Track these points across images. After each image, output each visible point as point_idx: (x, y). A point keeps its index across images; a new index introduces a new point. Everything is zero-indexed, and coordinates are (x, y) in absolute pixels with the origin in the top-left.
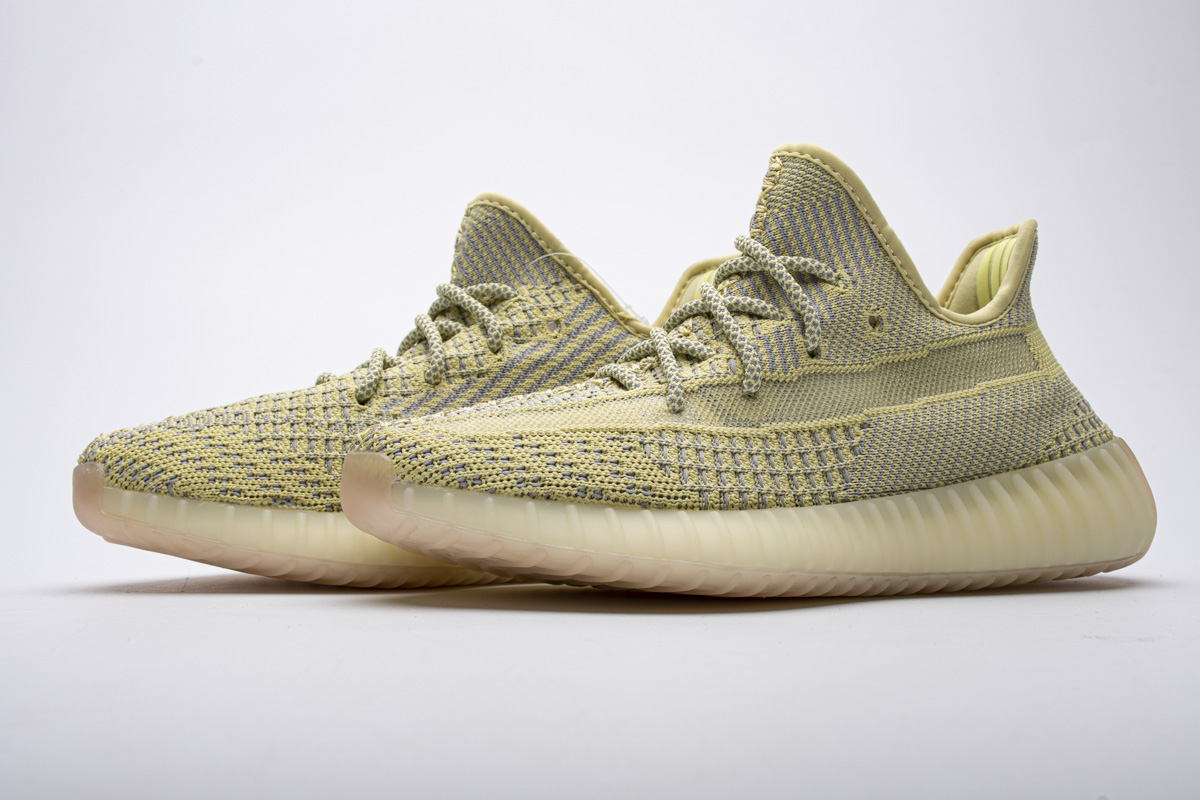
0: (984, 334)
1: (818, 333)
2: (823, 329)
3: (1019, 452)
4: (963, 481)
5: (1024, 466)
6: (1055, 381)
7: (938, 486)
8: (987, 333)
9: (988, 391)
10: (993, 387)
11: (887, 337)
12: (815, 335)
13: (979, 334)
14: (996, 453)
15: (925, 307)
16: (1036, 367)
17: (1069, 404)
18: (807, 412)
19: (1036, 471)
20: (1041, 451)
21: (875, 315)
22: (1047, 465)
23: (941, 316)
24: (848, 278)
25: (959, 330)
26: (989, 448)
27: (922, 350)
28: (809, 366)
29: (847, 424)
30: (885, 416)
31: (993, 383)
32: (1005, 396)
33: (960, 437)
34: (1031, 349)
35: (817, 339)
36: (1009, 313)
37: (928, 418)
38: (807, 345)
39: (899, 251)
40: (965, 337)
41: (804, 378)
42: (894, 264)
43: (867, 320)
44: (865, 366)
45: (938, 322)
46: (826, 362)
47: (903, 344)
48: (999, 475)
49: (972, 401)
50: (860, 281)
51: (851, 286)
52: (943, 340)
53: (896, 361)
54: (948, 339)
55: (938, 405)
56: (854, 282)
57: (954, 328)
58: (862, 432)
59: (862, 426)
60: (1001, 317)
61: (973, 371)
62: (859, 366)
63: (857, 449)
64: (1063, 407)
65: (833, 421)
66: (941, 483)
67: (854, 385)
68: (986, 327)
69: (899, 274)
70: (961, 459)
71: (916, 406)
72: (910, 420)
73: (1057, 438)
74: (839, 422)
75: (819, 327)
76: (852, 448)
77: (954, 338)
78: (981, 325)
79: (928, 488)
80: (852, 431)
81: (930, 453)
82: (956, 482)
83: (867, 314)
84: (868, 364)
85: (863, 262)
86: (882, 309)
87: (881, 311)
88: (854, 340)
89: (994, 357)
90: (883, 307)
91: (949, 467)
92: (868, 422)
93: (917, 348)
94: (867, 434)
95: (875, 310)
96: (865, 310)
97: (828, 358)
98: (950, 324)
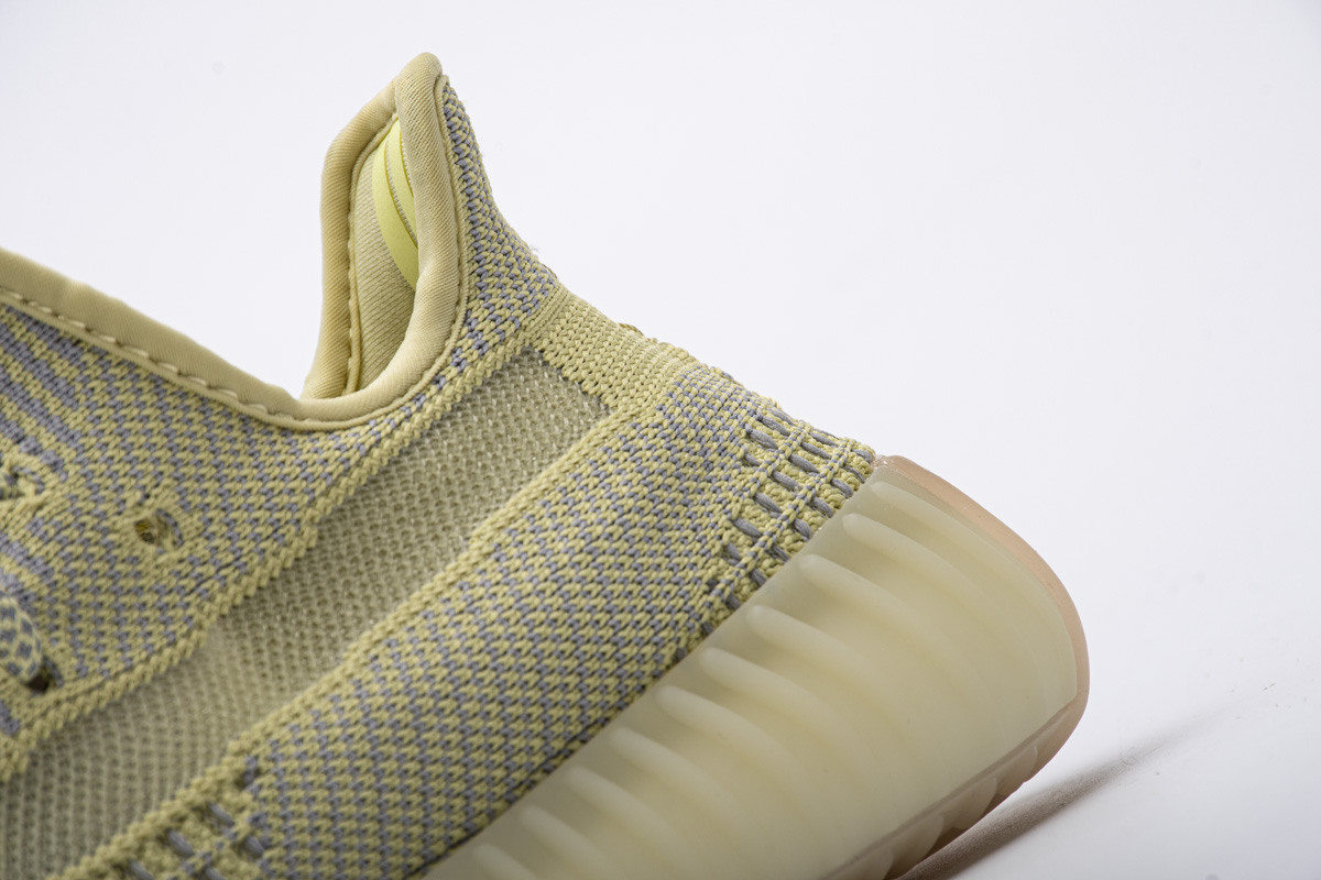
0: (429, 408)
1: (27, 628)
2: (34, 612)
3: (647, 633)
4: (547, 772)
5: (677, 659)
6: (659, 417)
7: (492, 816)
8: (436, 403)
9: (504, 535)
10: (513, 519)
11: (202, 550)
12: (22, 637)
13: (417, 418)
14: (593, 665)
15: (260, 422)
16: (600, 406)
17: (722, 451)
18: (87, 828)
19: (709, 656)
20: (698, 603)
21: (146, 514)
22: (730, 626)
23: (308, 424)
24: (34, 463)
25: (364, 436)
26: (572, 663)
27: (299, 534)
28: (44, 715)
29: (200, 800)
30: (285, 730)
31: (508, 509)
32: (548, 523)
33: (488, 675)
34: (568, 372)
35: (31, 641)
36: (465, 322)
37: (390, 675)
38: (13, 670)
39: (133, 328)
40: (386, 444)
41: (44, 753)
42: (132, 366)
43: (133, 536)
44: (182, 643)
45: (306, 444)
46: (82, 685)
47: (248, 546)
48: (627, 712)
49: (478, 580)
50: (67, 453)
51: (52, 479)
52: (335, 484)
53: (252, 591)
54: (347, 472)
55: (402, 635)
56: (55, 466)
57: (348, 439)
58: (246, 796)
59: (241, 783)
60: (450, 344)
61: (448, 510)
62: (167, 652)
63: (255, 842)
64: (708, 466)
65: (161, 815)
66: (498, 805)
67: (178, 702)
68: (426, 388)
69: (157, 382)
70: (518, 726)
71: (350, 666)
72: (348, 704)
73: (725, 548)
74: (178, 806)
75: (22, 615)
76: (242, 847)
77: (358, 464)
78: (408, 396)
79: (471, 833)
80: (220, 808)
81: (438, 753)
82: (531, 785)
83: (126, 522)
84: (187, 635)
85: (52, 405)
86: (155, 491)
87: (156, 496)
88: (124, 599)
89: (483, 448)
90: (157, 486)
91: (498, 757)
92: (252, 767)
93: (283, 535)
94: (264, 793)
95: (140, 504)
96: (115, 518)
97: (81, 673)
98: (336, 433)
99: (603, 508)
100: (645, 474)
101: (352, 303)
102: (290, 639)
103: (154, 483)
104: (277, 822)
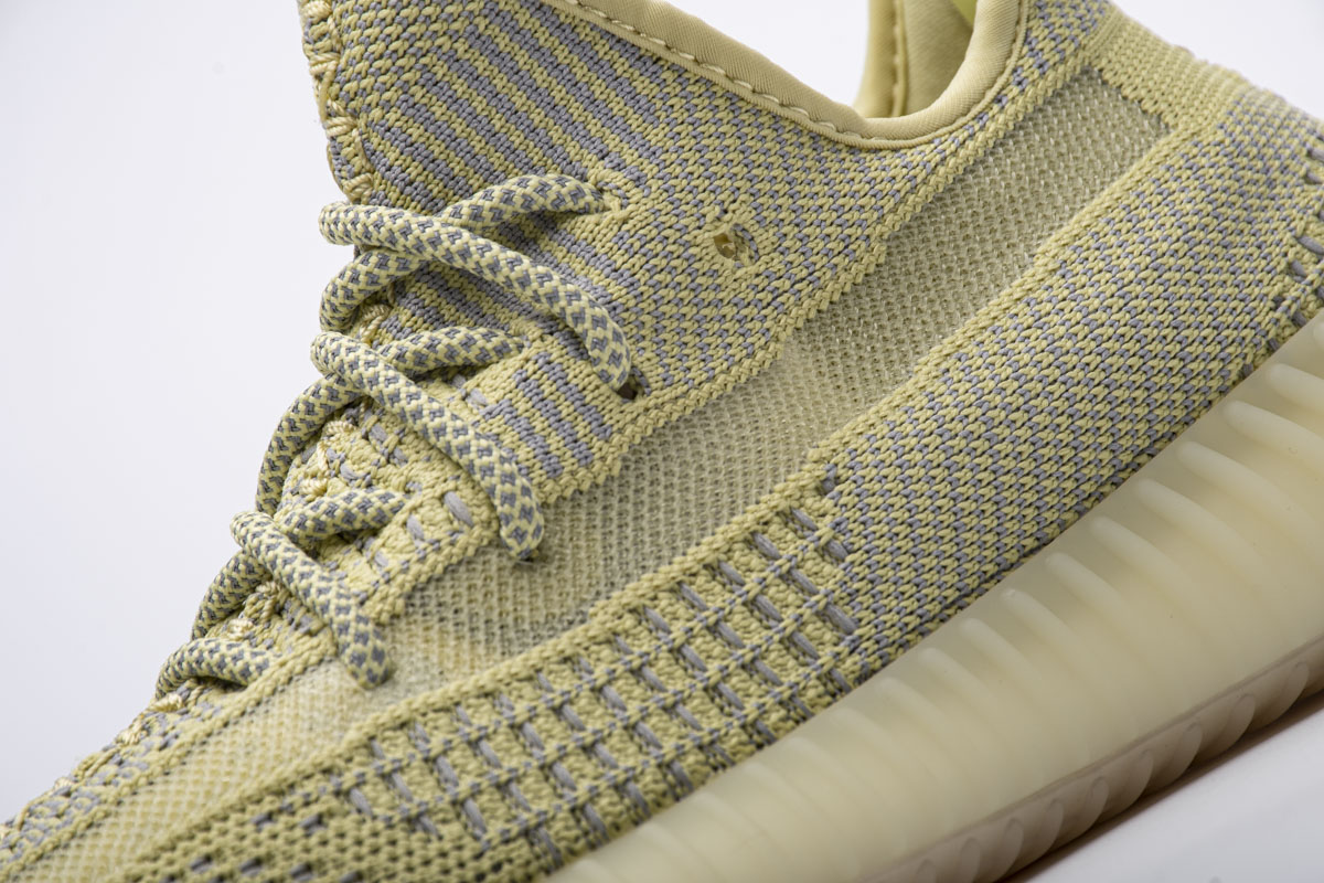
0: (992, 126)
1: (617, 337)
2: (623, 322)
3: (1213, 349)
4: (1116, 485)
5: (1243, 375)
6: (1220, 135)
7: (1063, 526)
8: (998, 122)
9: (1068, 252)
10: (1077, 237)
11: (777, 264)
12: (613, 345)
13: (980, 136)
14: (1160, 380)
15: (830, 141)
16: (1160, 126)
17: (1284, 169)
18: (677, 530)
19: (1275, 372)
20: (1264, 319)
21: (725, 228)
22: (1296, 343)
23: (875, 142)
24: (618, 178)
25: (928, 154)
26: (1139, 378)
27: (870, 250)
28: (634, 421)
29: (783, 505)
30: (862, 440)
31: (1072, 227)
32: (1113, 240)
33: (1058, 389)
34: (1127, 91)
35: (621, 350)
36: (1026, 41)
37: (962, 388)
38: (605, 377)
39: (711, 46)
40: (952, 162)
41: (636, 456)
42: (710, 83)
43: (713, 250)
44: (760, 354)
45: (873, 162)
46: (669, 393)
47: (821, 261)
48: (1194, 426)
49: (1045, 296)
50: (649, 169)
51: (635, 194)
52: (903, 201)
53: (825, 306)
54: (914, 190)
55: (972, 349)
56: (638, 181)
57: (913, 157)
58: (827, 503)
59: (821, 490)
60: (1011, 63)
61: (1012, 227)
62: (747, 363)
63: (837, 546)
64: (1271, 184)
65: (747, 518)
66: (1068, 516)
67: (758, 411)
68: (989, 107)
69: (733, 99)
70: (1087, 439)
71: (922, 379)
72: (922, 415)
73: (1290, 265)
74: (763, 510)
75: (611, 324)
76: (824, 551)
77: (925, 182)
78: (971, 115)
79: (1043, 543)
80: (802, 514)
81: (1010, 464)
82: (1101, 497)
83: (706, 237)
84: (765, 347)
85: (634, 121)
86: (733, 207)
87: (734, 212)
88: (705, 312)
89: (1045, 167)
90: (734, 201)
91: (1068, 469)
92: (831, 474)
93: (855, 251)
94: (843, 500)
95: (718, 219)
96: (696, 232)
97: (667, 382)
98: (903, 151)
99: (1168, 225)
100: (1208, 191)
101: (898, 30)
102: (862, 353)
103: (732, 199)
104: (858, 528)
